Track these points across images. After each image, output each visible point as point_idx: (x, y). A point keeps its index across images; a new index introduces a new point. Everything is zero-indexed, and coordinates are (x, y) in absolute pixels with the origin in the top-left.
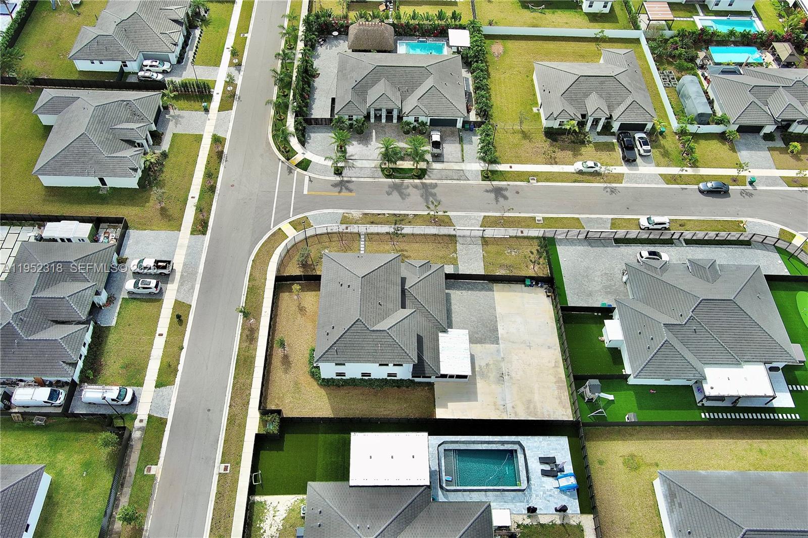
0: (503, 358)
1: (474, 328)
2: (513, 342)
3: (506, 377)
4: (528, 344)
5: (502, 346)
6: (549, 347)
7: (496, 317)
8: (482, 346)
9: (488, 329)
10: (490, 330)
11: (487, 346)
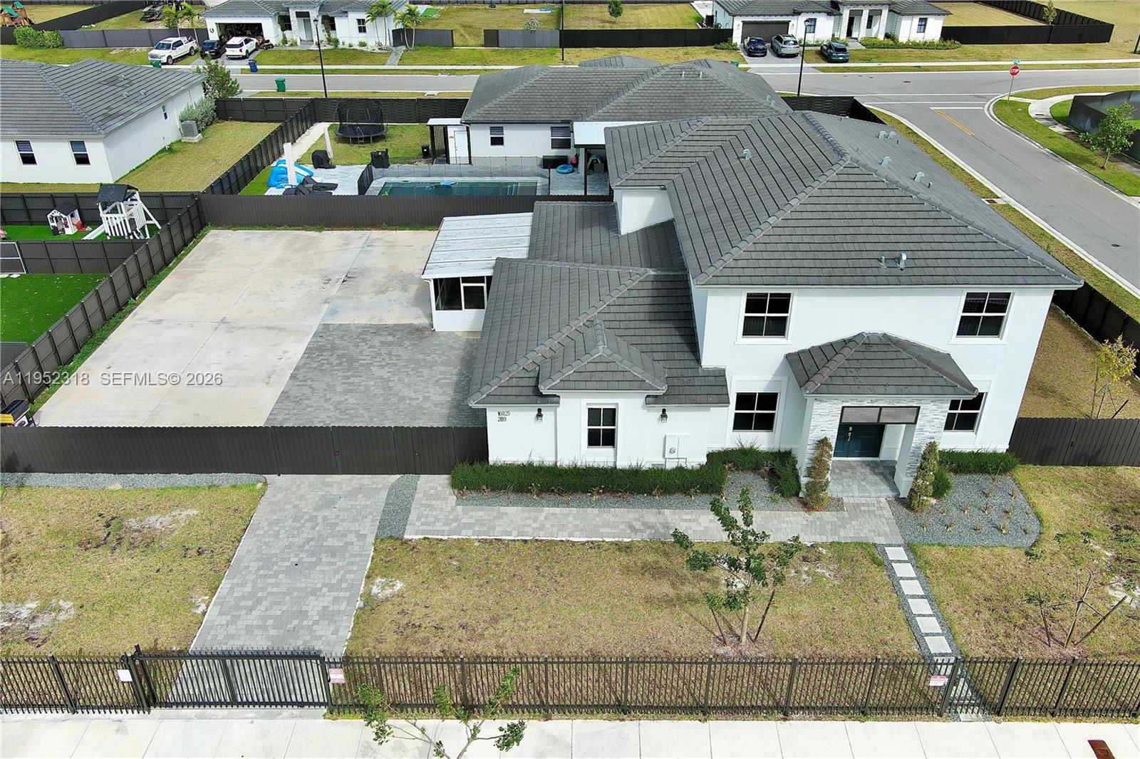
0: (326, 302)
1: (390, 353)
2: (269, 328)
3: (337, 277)
4: (223, 325)
5: (314, 324)
6: (159, 322)
7: (293, 377)
8: (381, 320)
9: (340, 352)
10: (334, 348)
11: (364, 321)
